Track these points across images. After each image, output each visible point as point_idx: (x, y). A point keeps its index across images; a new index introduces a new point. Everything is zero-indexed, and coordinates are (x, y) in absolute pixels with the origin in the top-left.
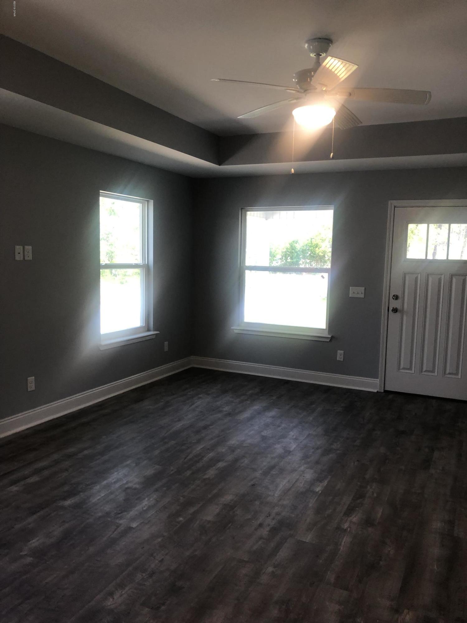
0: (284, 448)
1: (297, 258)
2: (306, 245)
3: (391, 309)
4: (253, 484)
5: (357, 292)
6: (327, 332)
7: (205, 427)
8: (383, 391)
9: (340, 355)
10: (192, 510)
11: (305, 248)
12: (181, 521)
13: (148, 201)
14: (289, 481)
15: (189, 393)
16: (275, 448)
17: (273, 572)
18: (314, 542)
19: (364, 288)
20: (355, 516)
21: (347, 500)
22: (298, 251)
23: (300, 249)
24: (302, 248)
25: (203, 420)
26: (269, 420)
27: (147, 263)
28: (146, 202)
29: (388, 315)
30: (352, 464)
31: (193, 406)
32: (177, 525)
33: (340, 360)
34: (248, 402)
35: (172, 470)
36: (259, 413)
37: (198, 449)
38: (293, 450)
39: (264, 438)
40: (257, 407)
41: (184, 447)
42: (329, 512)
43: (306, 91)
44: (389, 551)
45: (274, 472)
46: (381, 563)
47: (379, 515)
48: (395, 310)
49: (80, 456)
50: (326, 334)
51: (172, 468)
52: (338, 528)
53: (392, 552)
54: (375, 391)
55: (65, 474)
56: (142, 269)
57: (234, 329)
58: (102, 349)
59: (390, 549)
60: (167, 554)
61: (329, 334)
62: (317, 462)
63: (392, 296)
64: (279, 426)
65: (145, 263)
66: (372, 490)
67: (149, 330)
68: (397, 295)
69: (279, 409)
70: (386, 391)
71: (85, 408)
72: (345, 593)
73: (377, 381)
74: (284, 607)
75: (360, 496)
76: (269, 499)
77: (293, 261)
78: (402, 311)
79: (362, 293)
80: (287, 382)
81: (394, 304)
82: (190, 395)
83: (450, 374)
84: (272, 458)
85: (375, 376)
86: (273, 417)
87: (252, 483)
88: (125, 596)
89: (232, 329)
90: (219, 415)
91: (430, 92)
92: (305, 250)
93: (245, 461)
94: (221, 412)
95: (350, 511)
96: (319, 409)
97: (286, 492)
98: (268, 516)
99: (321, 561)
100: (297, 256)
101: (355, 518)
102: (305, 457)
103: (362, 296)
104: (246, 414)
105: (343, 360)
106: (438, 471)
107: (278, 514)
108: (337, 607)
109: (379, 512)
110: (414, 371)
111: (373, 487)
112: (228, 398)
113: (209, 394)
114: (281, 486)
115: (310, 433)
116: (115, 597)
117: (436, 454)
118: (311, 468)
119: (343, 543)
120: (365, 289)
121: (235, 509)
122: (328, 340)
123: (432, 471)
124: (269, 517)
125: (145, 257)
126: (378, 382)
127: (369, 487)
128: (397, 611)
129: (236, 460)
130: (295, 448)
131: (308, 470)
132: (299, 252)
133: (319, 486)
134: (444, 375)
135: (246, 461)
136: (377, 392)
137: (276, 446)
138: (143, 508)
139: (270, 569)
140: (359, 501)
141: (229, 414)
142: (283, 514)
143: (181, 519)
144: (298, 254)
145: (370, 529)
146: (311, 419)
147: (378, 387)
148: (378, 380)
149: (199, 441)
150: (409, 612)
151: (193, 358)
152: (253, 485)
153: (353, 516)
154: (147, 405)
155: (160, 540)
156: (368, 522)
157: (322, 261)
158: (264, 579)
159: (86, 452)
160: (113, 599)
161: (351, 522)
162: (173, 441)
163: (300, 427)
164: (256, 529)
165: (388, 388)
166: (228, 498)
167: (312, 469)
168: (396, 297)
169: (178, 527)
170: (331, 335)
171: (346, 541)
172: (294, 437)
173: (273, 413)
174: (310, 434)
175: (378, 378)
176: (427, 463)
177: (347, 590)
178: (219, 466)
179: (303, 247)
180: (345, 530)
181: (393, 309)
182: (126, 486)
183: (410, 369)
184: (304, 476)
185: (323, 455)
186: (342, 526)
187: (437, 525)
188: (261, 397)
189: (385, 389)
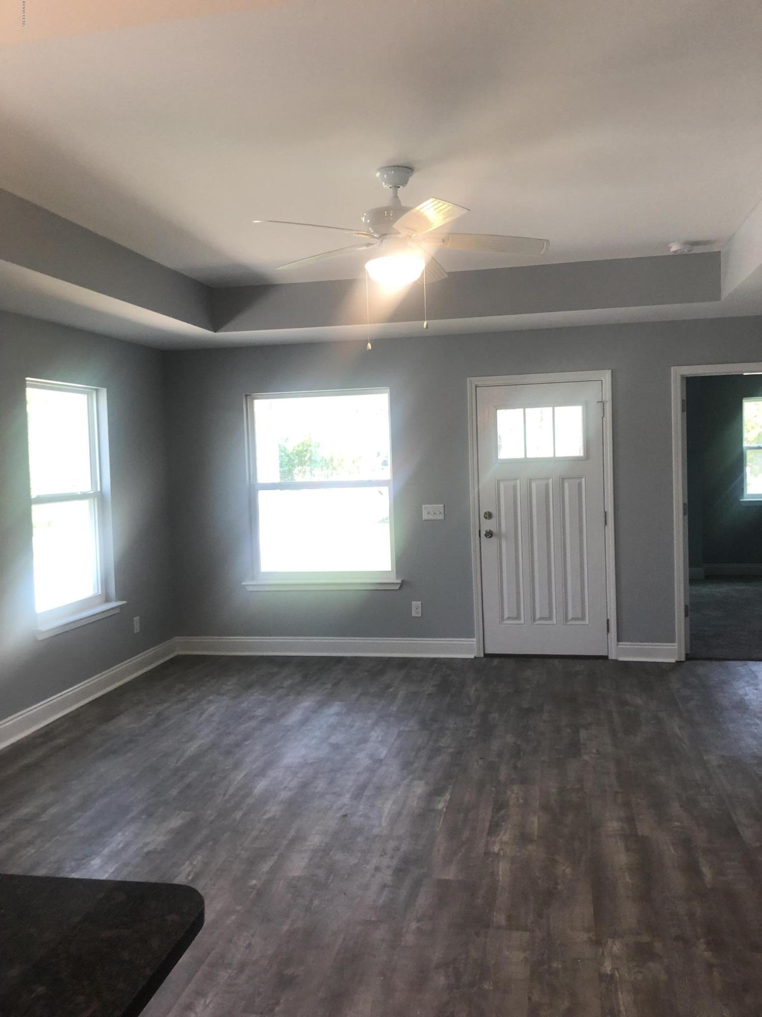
0: (371, 756)
1: (290, 465)
2: (303, 444)
3: (483, 533)
4: (345, 814)
5: (432, 512)
6: (394, 575)
7: (238, 745)
8: (482, 655)
9: (416, 608)
10: (265, 867)
11: (300, 448)
12: (255, 885)
13: (97, 390)
14: (394, 802)
15: (189, 697)
16: (358, 759)
17: (418, 928)
18: (460, 878)
19: (442, 505)
20: (504, 835)
21: (486, 814)
22: (290, 454)
23: (294, 450)
24: (296, 448)
25: (229, 734)
26: (333, 720)
27: (99, 489)
28: (95, 393)
29: (480, 543)
30: (476, 763)
31: (204, 716)
32: (252, 892)
33: (417, 615)
34: (291, 698)
35: (211, 815)
36: (314, 712)
37: (239, 778)
38: (385, 757)
39: (336, 747)
40: (307, 703)
41: (214, 778)
42: (466, 834)
43: (383, 236)
44: (564, 870)
45: (367, 793)
46: (559, 887)
47: (536, 825)
48: (489, 534)
49: (44, 817)
50: (393, 579)
51: (209, 812)
52: (487, 853)
53: (568, 871)
54: (472, 656)
55: (31, 850)
56: (92, 499)
57: (247, 585)
58: (40, 638)
59: (564, 868)
60: (253, 936)
61: (397, 578)
62: (425, 770)
63: (484, 514)
64: (352, 727)
65: (97, 489)
66: (514, 794)
67: (107, 600)
68: (489, 512)
69: (342, 701)
70: (486, 655)
71: (19, 741)
72: (526, 935)
73: (473, 641)
74: (451, 969)
75: (500, 806)
76: (376, 831)
77: (283, 470)
78: (499, 536)
79: (440, 513)
80: (340, 660)
81: (487, 525)
82: (193, 699)
83: (573, 619)
84: (358, 773)
85: (470, 635)
86: (337, 714)
87: (342, 813)
88: (211, 1006)
89: (244, 585)
90: (253, 724)
91: (548, 240)
92: (302, 452)
93: (318, 784)
94: (252, 718)
95: (494, 828)
96: (401, 694)
97: (396, 818)
98: (382, 855)
99: (479, 901)
100: (288, 462)
101: (505, 836)
102: (406, 765)
103: (441, 517)
104: (294, 717)
105: (422, 615)
106: (592, 755)
107: (397, 849)
108: (521, 955)
109: (535, 823)
110: (524, 621)
111: (515, 791)
112: (255, 696)
113: (223, 695)
114: (386, 811)
115: (401, 729)
116: (197, 1010)
117: (583, 734)
118: (420, 779)
119: (500, 873)
120: (444, 506)
121: (331, 853)
122: (397, 587)
123: (586, 757)
124: (385, 856)
125: (96, 481)
126: (475, 643)
127: (509, 792)
128: (598, 942)
129: (304, 786)
130: (386, 754)
131: (415, 782)
132: (291, 456)
133: (440, 801)
134: (566, 622)
135: (321, 785)
136: (475, 658)
137: (357, 756)
138: (187, 878)
139: (414, 925)
140: (502, 812)
141: (268, 720)
142: (404, 847)
143: (254, 882)
144: (290, 458)
145: (530, 847)
146: (395, 709)
147: (476, 651)
148: (475, 639)
149: (236, 766)
150: (614, 942)
151: (177, 639)
152: (345, 816)
153: (502, 833)
154: (125, 722)
155: (234, 917)
156: (524, 838)
157: (328, 467)
158: (410, 939)
159: (53, 810)
160: (196, 1013)
161: (502, 842)
162: (194, 772)
163: (383, 723)
164: (373, 876)
165: (489, 651)
166: (315, 840)
167: (422, 780)
168: (489, 516)
169: (253, 894)
170: (401, 580)
171: (503, 869)
172: (380, 738)
173: (335, 708)
174: (400, 731)
175: (474, 637)
176: (575, 748)
177: (526, 931)
178: (282, 797)
179: (298, 447)
180: (498, 854)
181: (486, 533)
182: (146, 850)
183: (518, 617)
184: (414, 792)
185: (430, 758)
186: (492, 850)
187: (613, 826)
188: (308, 688)
189: (486, 652)
